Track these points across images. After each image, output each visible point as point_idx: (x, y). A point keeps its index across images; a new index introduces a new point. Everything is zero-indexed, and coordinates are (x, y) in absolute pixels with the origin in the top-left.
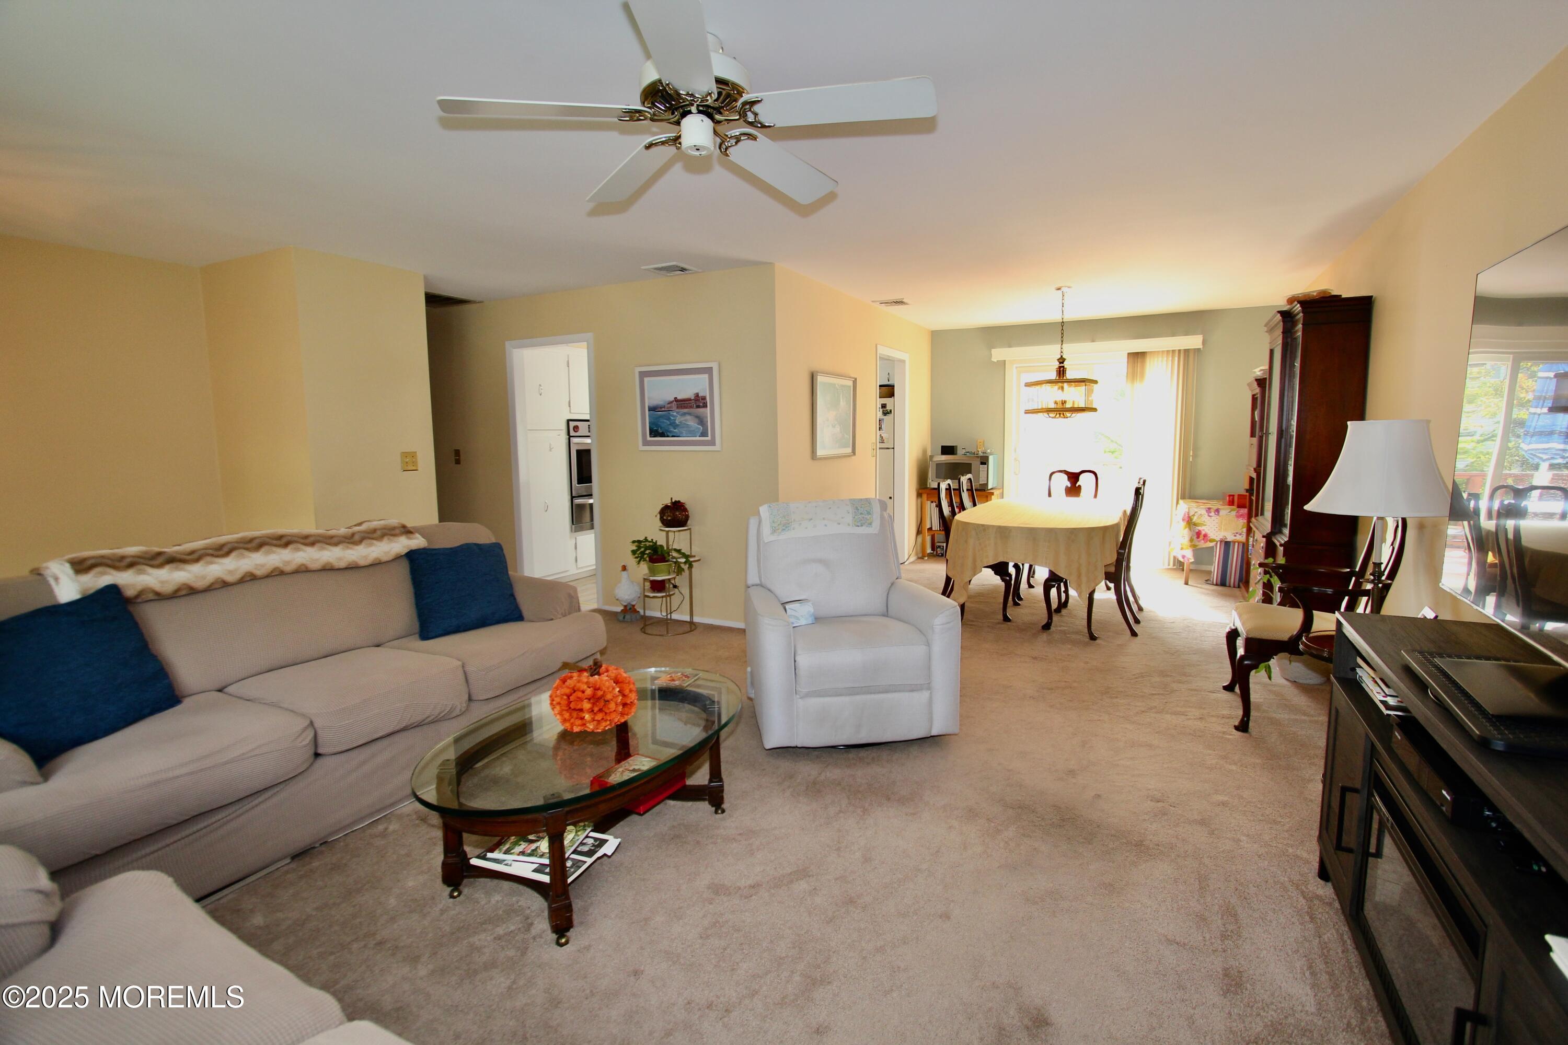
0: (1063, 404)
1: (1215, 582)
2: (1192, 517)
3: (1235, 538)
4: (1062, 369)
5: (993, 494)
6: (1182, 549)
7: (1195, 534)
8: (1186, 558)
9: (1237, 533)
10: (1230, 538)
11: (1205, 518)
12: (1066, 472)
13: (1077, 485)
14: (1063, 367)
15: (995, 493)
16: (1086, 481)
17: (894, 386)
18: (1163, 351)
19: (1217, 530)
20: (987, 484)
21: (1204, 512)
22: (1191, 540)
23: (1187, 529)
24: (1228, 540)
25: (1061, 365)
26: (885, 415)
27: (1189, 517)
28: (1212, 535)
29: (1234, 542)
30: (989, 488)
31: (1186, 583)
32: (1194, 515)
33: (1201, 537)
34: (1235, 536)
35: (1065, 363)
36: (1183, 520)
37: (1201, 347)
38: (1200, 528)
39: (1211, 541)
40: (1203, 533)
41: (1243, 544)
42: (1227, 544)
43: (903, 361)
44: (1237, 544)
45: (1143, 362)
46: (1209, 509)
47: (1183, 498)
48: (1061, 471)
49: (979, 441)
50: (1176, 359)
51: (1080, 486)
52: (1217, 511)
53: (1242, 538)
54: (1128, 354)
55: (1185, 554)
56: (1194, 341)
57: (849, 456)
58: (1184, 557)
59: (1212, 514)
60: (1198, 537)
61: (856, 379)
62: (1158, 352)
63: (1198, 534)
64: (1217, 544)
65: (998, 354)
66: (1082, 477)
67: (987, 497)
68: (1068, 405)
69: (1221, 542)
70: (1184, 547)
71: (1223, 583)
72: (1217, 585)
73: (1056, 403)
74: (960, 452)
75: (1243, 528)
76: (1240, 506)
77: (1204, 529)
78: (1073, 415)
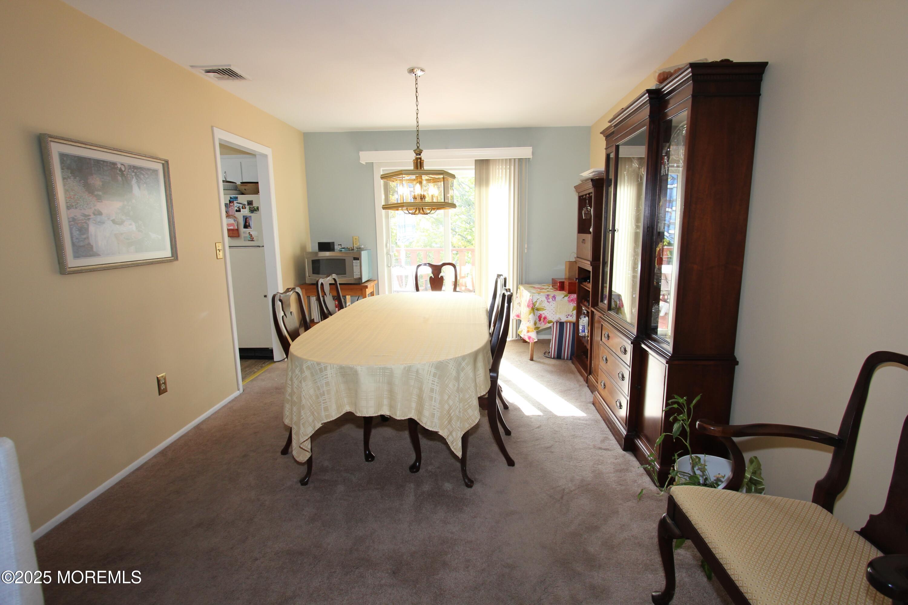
0: (421, 199)
1: (552, 357)
2: (535, 303)
3: (567, 319)
4: (419, 161)
5: (367, 287)
6: (528, 332)
7: (537, 318)
8: (531, 339)
9: (569, 315)
10: (563, 319)
11: (545, 304)
12: (430, 265)
13: (440, 277)
14: (420, 158)
15: (369, 286)
16: (447, 273)
17: (258, 183)
18: (502, 160)
19: (554, 313)
20: (361, 279)
21: (544, 299)
22: (535, 324)
23: (532, 314)
24: (562, 321)
25: (418, 157)
26: (252, 213)
27: (533, 304)
28: (550, 317)
29: (567, 323)
30: (363, 281)
31: (532, 359)
32: (536, 301)
33: (542, 319)
34: (567, 317)
35: (422, 154)
36: (528, 306)
37: (531, 157)
38: (541, 312)
39: (549, 322)
40: (543, 316)
41: (574, 324)
42: (561, 325)
43: (266, 156)
44: (568, 324)
45: (488, 169)
46: (548, 295)
47: (521, 283)
48: (425, 264)
49: (355, 238)
50: (512, 167)
51: (442, 277)
52: (554, 297)
53: (574, 319)
54: (476, 160)
55: (530, 336)
56: (525, 152)
57: (171, 261)
58: (529, 338)
59: (551, 300)
60: (540, 320)
61: (167, 162)
62: (499, 160)
63: (540, 317)
64: (554, 324)
65: (366, 157)
66: (444, 268)
67: (361, 290)
68: (428, 200)
69: (557, 322)
70: (530, 330)
71: (559, 357)
72: (554, 358)
73: (415, 198)
74: (337, 247)
75: (573, 310)
76: (570, 292)
77: (544, 313)
78: (433, 211)
